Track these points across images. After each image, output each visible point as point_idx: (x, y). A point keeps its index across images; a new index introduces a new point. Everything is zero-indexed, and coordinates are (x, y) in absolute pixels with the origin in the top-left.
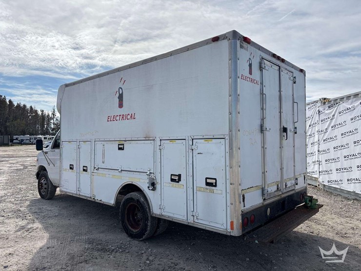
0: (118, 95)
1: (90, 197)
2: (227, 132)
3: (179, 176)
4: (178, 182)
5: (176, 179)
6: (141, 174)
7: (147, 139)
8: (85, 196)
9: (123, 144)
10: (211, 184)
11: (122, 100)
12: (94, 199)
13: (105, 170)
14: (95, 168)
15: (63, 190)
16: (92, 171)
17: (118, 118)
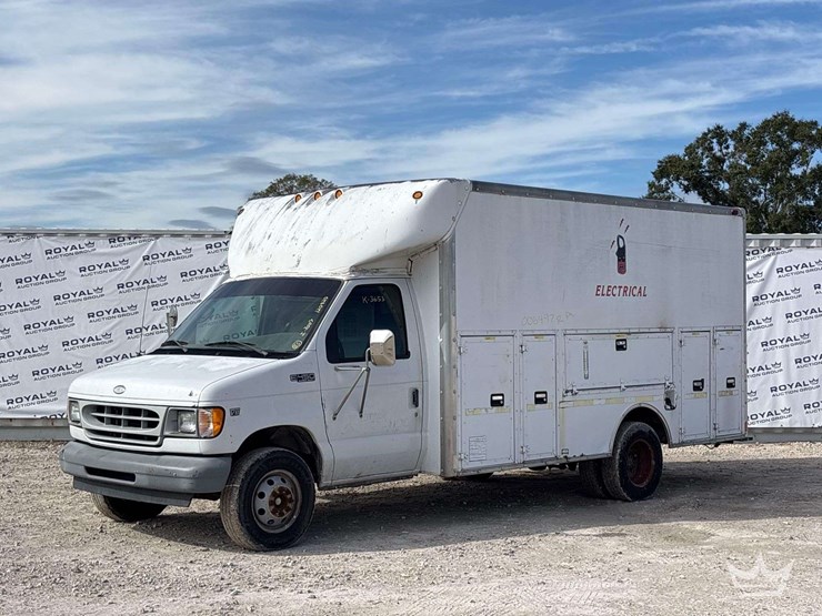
0: (615, 248)
1: (556, 457)
3: (702, 381)
4: (702, 389)
5: (699, 386)
6: (655, 387)
7: (663, 329)
8: (542, 461)
9: (625, 340)
10: (730, 385)
11: (624, 260)
12: (566, 457)
13: (591, 392)
14: (567, 392)
15: (465, 467)
16: (560, 398)
17: (616, 291)
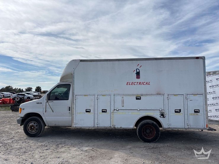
0: (135, 72)
1: (110, 127)
2: (204, 92)
3: (180, 110)
4: (180, 112)
5: (178, 111)
6: (155, 111)
7: (159, 94)
8: (104, 127)
9: (140, 97)
10: (196, 112)
11: (139, 75)
12: (114, 127)
13: (125, 110)
14: (114, 110)
15: (76, 126)
16: (112, 111)
17: (136, 84)
